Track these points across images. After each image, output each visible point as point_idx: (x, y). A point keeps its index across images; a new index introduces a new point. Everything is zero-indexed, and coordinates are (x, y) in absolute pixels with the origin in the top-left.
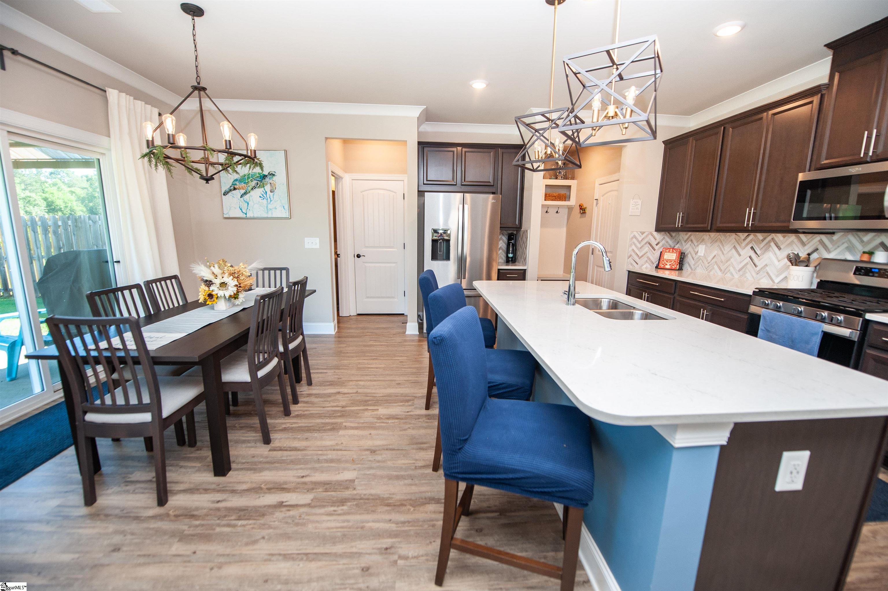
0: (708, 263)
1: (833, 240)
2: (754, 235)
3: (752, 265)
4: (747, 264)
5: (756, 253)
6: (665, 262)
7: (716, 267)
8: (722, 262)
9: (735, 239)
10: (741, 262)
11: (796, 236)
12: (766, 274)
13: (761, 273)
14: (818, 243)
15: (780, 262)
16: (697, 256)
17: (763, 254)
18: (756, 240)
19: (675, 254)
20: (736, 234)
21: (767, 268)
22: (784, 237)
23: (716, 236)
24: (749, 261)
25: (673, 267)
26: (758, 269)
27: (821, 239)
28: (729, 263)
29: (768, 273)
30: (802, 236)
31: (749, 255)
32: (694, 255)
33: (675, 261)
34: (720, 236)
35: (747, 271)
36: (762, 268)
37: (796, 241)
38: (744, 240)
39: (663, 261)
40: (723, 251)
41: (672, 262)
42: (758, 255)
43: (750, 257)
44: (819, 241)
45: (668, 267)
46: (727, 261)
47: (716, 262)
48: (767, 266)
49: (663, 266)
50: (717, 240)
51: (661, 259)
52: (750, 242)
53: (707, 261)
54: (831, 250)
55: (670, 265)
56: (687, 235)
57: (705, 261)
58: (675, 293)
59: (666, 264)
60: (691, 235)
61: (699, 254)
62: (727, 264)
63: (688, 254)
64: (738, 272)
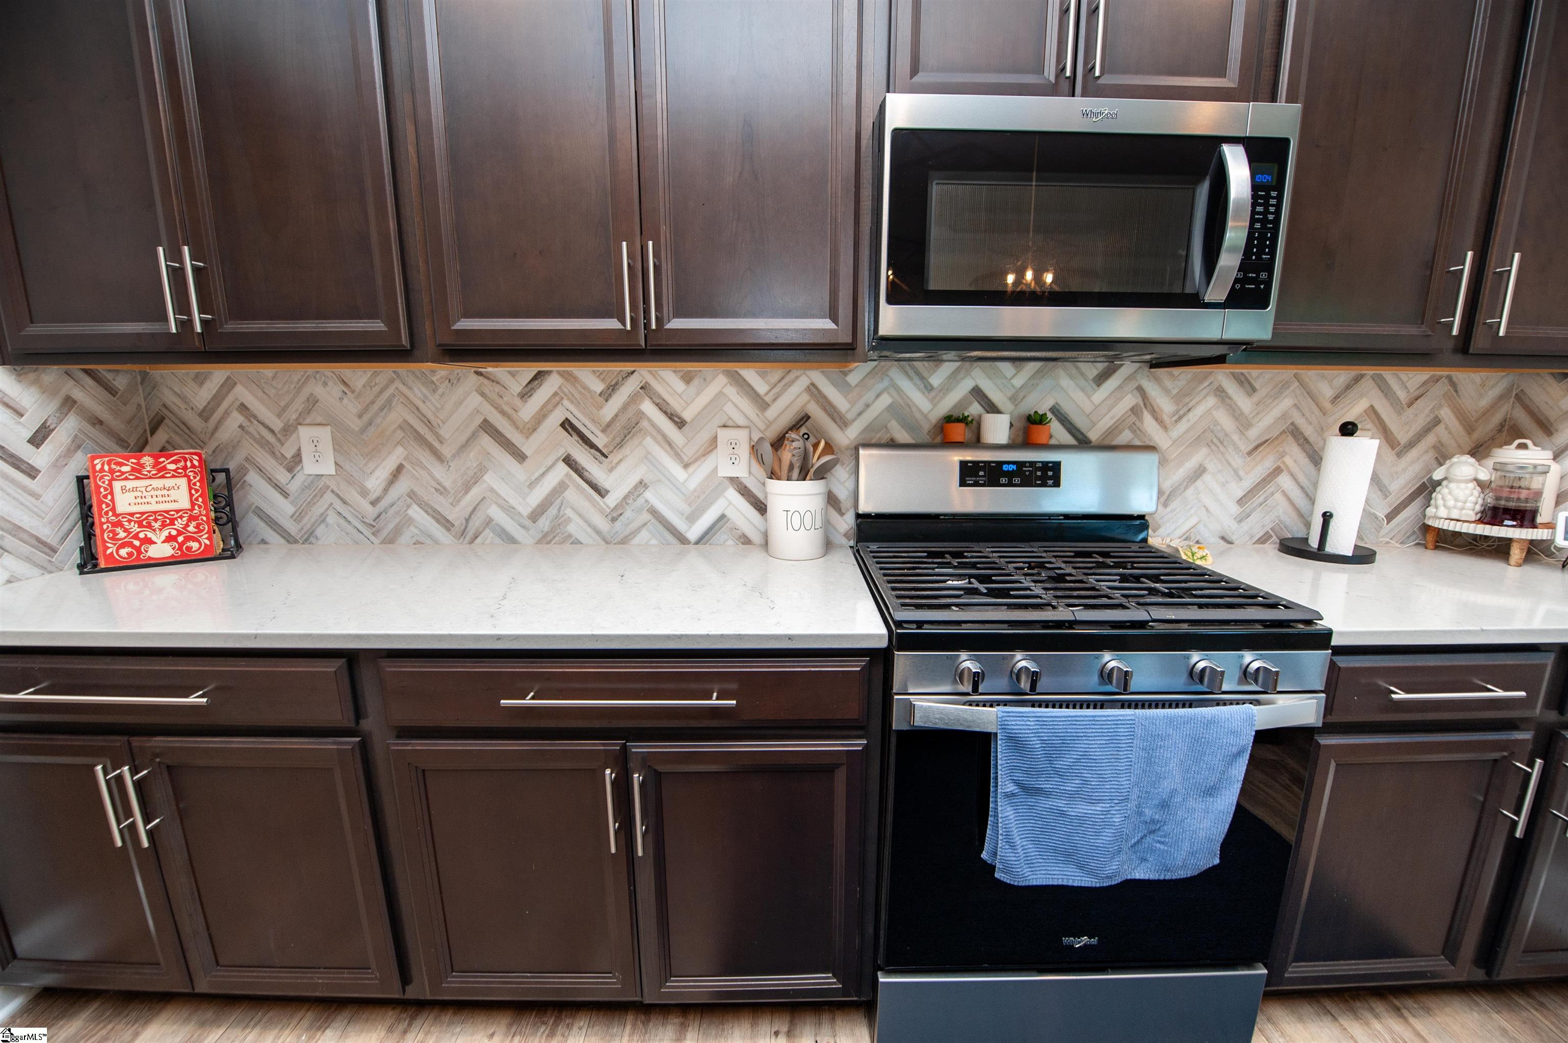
0: (374, 503)
1: (848, 385)
2: (565, 375)
3: (582, 491)
4: (561, 487)
5: (592, 446)
6: (135, 528)
7: (415, 512)
8: (441, 490)
9: (483, 394)
10: (532, 485)
11: (729, 374)
12: (646, 516)
13: (628, 514)
14: (805, 397)
15: (691, 469)
16: (299, 479)
17: (620, 445)
18: (577, 395)
19: (183, 482)
20: (480, 374)
21: (649, 495)
22: (687, 379)
23: (382, 379)
24: (567, 475)
25: (195, 545)
26: (612, 500)
27: (813, 384)
28: (476, 492)
29: (654, 512)
30: (750, 373)
31: (561, 453)
32: (282, 476)
33: (191, 518)
34: (398, 384)
35: (569, 512)
36: (626, 498)
37: (732, 392)
38: (525, 395)
39: (119, 524)
40: (436, 444)
41: (179, 524)
42: (598, 449)
43: (568, 461)
44: (808, 389)
45: (160, 550)
46: (467, 488)
47: (412, 495)
48: (646, 487)
49: (124, 552)
50: (389, 401)
51: (103, 522)
52: (555, 400)
53: (364, 493)
54: (850, 416)
55: (170, 539)
56: (200, 380)
57: (353, 495)
58: (359, 714)
59: (151, 542)
60: (229, 385)
61: (309, 467)
62: (468, 497)
63: (242, 470)
64: (528, 523)
